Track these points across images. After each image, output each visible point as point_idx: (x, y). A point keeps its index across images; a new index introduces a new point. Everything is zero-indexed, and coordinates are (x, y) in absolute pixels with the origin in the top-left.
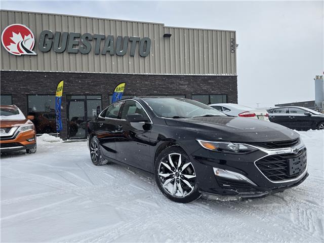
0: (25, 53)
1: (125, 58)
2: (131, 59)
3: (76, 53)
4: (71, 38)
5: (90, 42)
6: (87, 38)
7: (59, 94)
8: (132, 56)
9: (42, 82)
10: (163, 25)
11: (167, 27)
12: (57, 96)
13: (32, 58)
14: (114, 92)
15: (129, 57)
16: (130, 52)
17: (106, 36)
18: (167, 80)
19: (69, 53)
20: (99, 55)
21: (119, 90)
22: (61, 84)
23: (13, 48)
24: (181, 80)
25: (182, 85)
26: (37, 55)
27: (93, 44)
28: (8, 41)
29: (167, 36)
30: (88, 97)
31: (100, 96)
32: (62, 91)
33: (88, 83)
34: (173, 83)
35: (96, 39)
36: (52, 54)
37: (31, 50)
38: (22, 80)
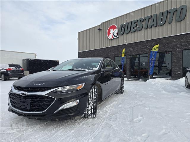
0: (114, 37)
1: (165, 26)
2: (169, 26)
3: (135, 32)
4: (133, 23)
5: (142, 23)
6: (141, 21)
7: (123, 55)
8: (170, 23)
9: (120, 50)
14: (151, 51)
15: (168, 24)
16: (169, 21)
17: (152, 15)
19: (132, 32)
20: (147, 29)
21: (155, 49)
22: (124, 50)
23: (110, 37)
26: (118, 37)
27: (144, 23)
28: (109, 34)
30: (141, 56)
31: (147, 55)
32: (124, 54)
35: (146, 20)
36: (125, 34)
37: (116, 36)
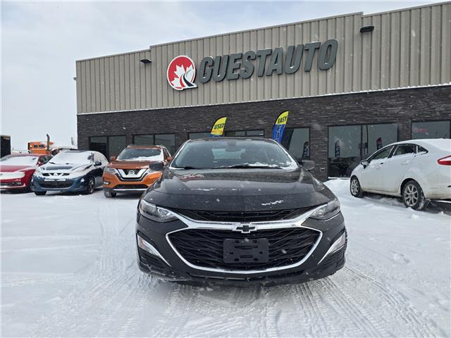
0: (187, 87)
1: (297, 76)
2: (305, 76)
3: (236, 79)
4: (232, 61)
5: (252, 62)
6: (249, 57)
7: (218, 131)
8: (308, 71)
9: (202, 118)
10: (360, 14)
11: (367, 17)
12: (212, 133)
13: (193, 92)
14: (275, 125)
15: (304, 72)
16: (306, 67)
17: (274, 49)
18: (363, 100)
19: (229, 80)
20: (263, 78)
21: (281, 121)
23: (176, 83)
24: (390, 99)
25: (392, 106)
26: (197, 87)
27: (256, 64)
28: (172, 76)
29: (367, 30)
31: (262, 131)
32: (222, 129)
33: (249, 115)
34: (376, 104)
35: (260, 56)
36: (212, 83)
37: (192, 83)
38: (184, 117)
